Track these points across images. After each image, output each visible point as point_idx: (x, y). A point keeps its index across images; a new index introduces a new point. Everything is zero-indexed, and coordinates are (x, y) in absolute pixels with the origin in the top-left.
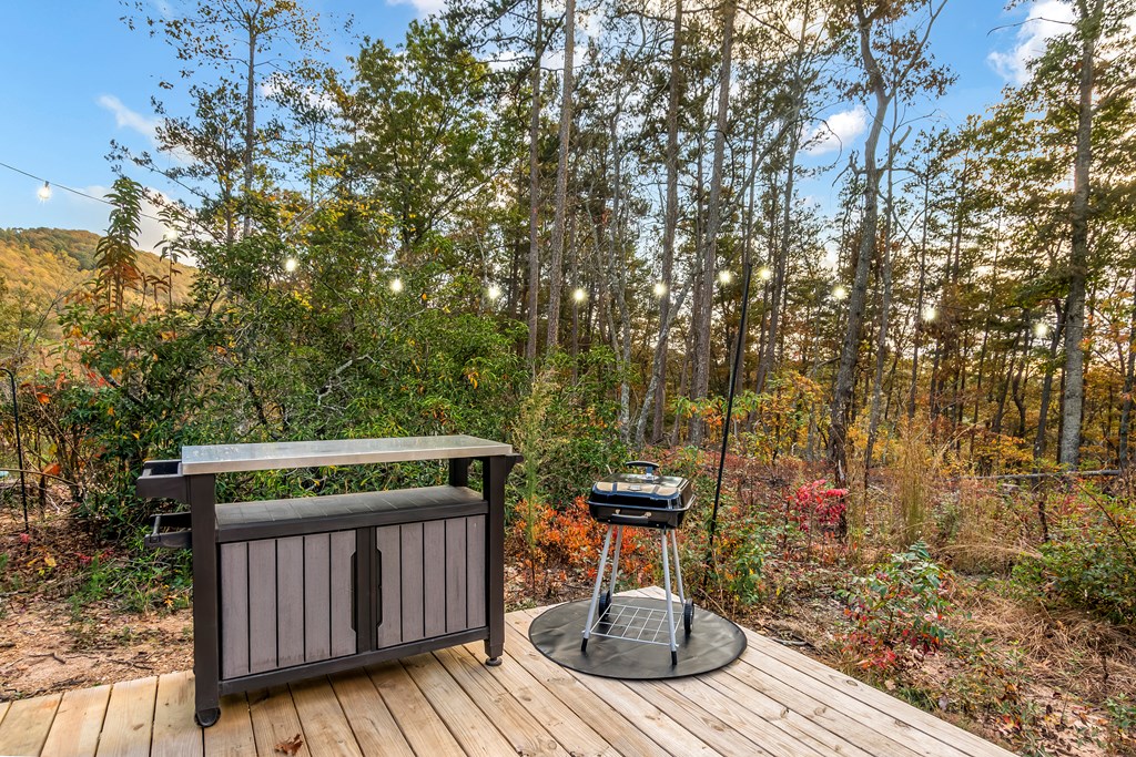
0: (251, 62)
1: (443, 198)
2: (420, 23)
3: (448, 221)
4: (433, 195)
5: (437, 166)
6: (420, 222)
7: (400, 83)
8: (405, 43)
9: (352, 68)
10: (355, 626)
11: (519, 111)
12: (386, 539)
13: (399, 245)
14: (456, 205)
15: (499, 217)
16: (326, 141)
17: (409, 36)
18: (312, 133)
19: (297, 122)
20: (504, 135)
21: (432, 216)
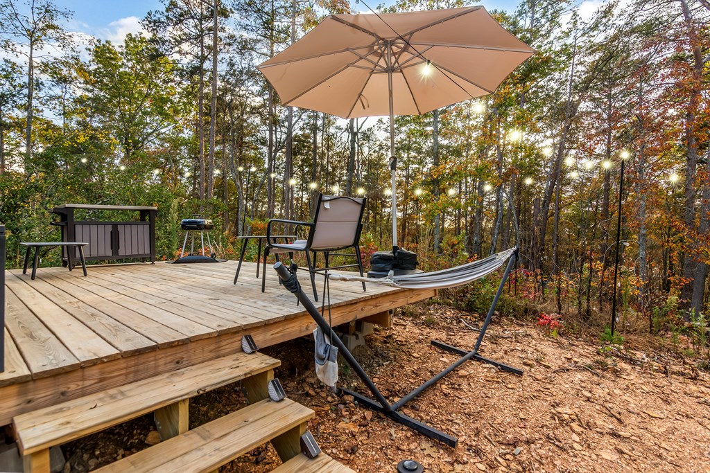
0: (31, 56)
1: (150, 131)
2: (133, 36)
3: (154, 143)
4: (144, 128)
5: (145, 113)
6: (136, 143)
7: (121, 67)
8: (124, 45)
9: (90, 54)
10: (112, 249)
11: (192, 87)
12: (120, 228)
13: (122, 155)
14: (158, 135)
15: (185, 143)
16: (74, 94)
17: (126, 42)
18: (64, 90)
19: (53, 83)
20: (185, 100)
21: (144, 140)
